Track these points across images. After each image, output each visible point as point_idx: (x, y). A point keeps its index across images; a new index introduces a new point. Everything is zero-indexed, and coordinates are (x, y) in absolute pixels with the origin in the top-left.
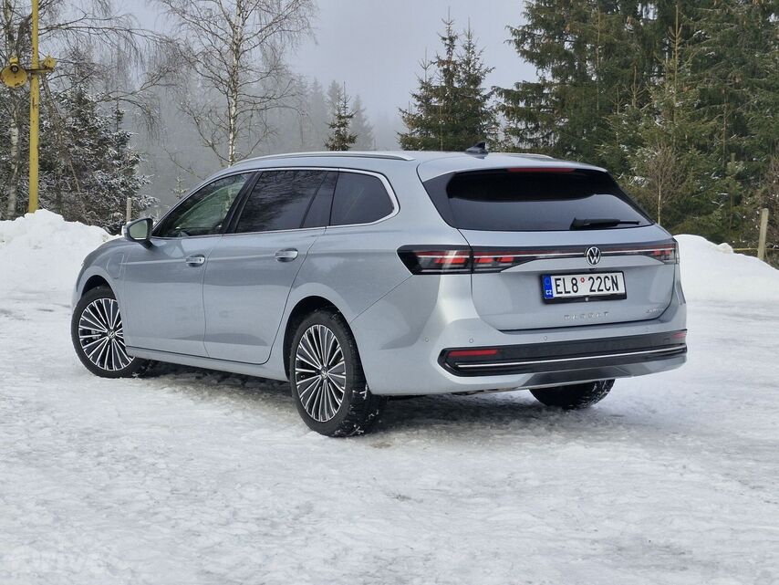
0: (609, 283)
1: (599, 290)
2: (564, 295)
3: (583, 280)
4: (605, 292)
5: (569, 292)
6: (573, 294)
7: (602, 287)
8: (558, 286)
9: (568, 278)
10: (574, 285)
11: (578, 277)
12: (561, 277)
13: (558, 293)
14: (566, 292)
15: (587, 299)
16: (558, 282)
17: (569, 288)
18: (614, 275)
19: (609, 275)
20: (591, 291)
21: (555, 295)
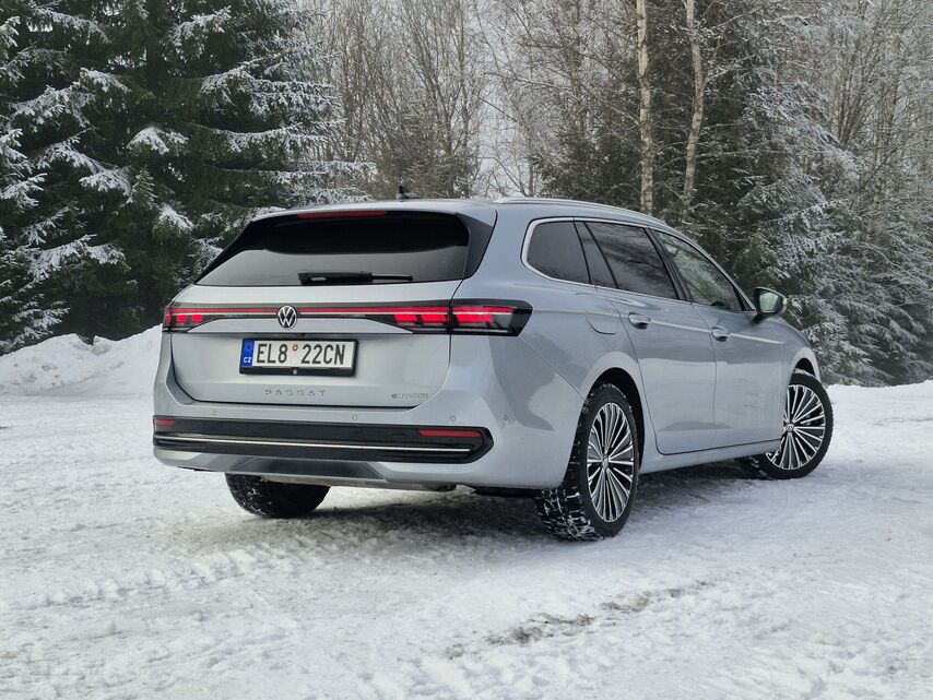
0: (331, 354)
1: (314, 362)
2: (266, 364)
3: (295, 349)
4: (323, 365)
5: (274, 362)
6: (278, 364)
7: (321, 358)
8: (260, 352)
9: (276, 345)
10: (282, 353)
11: (290, 344)
12: (268, 343)
13: (259, 361)
14: (269, 361)
15: (295, 372)
16: (262, 349)
17: (275, 355)
18: (341, 344)
19: (334, 344)
20: (303, 361)
21: (255, 364)
